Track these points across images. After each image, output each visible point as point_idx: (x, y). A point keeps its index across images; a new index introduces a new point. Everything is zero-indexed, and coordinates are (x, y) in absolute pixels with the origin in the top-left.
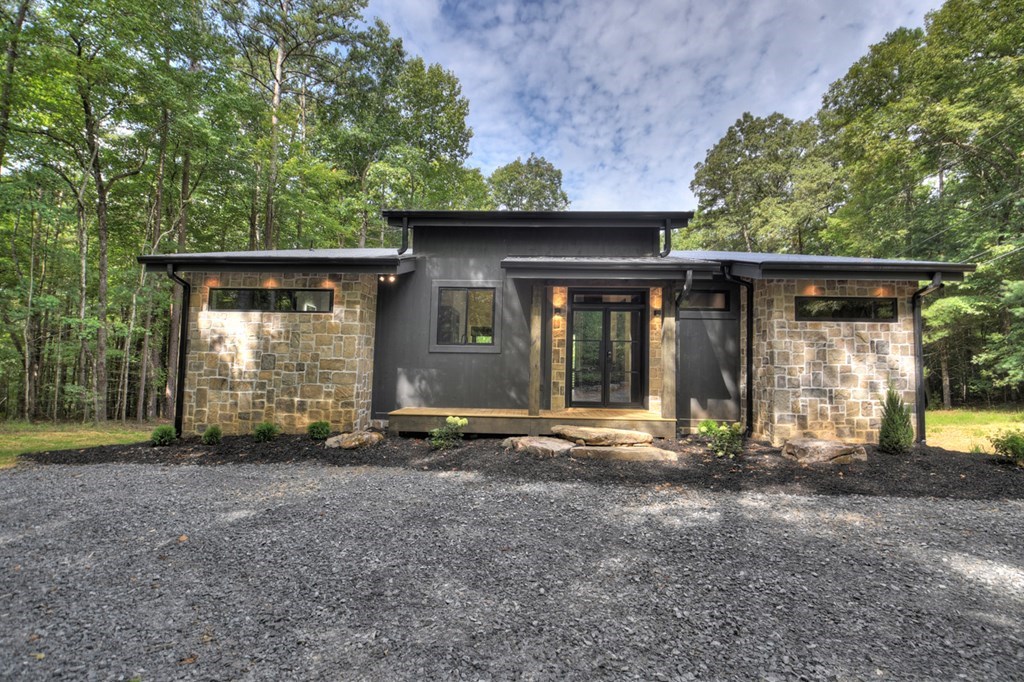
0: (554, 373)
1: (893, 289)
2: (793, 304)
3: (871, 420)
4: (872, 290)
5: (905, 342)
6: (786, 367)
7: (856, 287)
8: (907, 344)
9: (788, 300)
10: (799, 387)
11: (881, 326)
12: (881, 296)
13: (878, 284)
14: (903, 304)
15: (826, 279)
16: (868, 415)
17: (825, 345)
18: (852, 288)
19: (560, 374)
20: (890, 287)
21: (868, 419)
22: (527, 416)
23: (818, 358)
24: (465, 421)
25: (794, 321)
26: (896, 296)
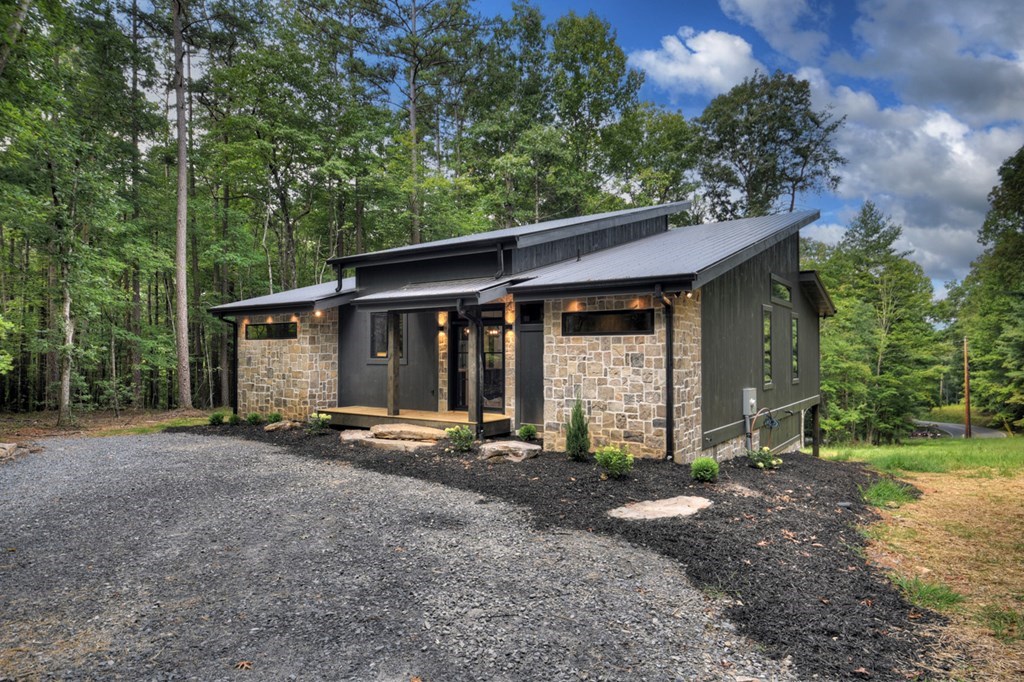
0: (440, 380)
1: (649, 300)
2: (560, 321)
3: (625, 432)
4: (628, 303)
5: (659, 355)
6: (553, 379)
7: (614, 301)
8: (661, 357)
9: (555, 317)
10: (563, 398)
11: (636, 339)
12: (638, 308)
13: (635, 297)
14: (659, 315)
15: (587, 297)
16: (622, 427)
17: (584, 359)
18: (609, 302)
19: (444, 382)
20: (646, 299)
21: (622, 431)
22: (386, 415)
23: (579, 371)
24: (329, 417)
25: (561, 337)
26: (652, 307)
